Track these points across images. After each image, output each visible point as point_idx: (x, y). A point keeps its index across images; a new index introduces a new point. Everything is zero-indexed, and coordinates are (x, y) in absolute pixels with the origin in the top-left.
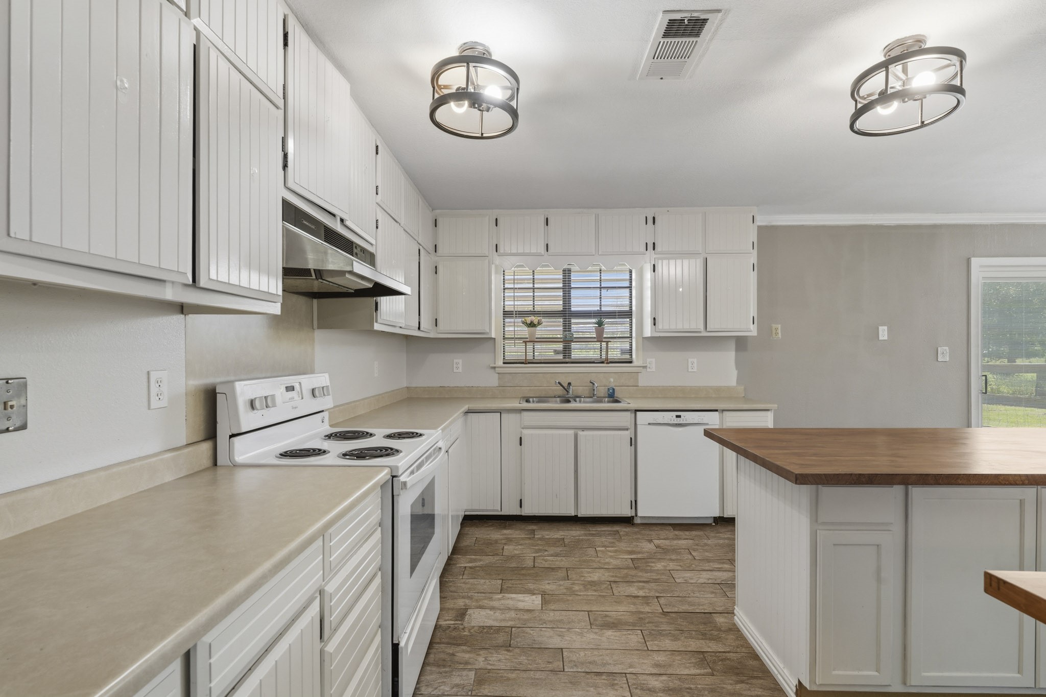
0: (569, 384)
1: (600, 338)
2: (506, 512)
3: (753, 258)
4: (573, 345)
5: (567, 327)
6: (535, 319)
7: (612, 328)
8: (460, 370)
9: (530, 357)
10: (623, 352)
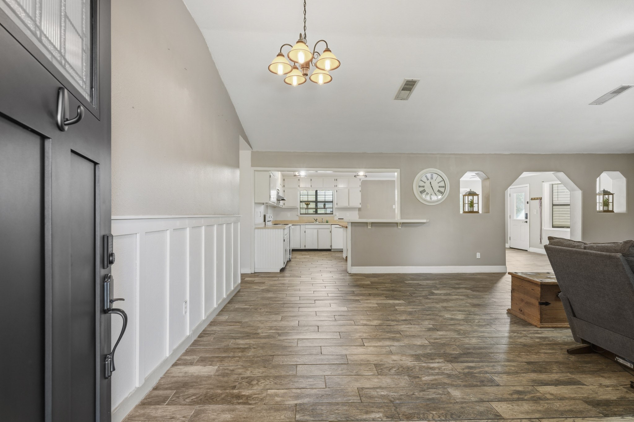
0: (317, 219)
1: (324, 208)
2: (301, 248)
3: (360, 189)
4: (318, 210)
5: (316, 205)
6: (308, 203)
7: (328, 205)
8: (289, 216)
9: (307, 212)
10: (331, 211)
